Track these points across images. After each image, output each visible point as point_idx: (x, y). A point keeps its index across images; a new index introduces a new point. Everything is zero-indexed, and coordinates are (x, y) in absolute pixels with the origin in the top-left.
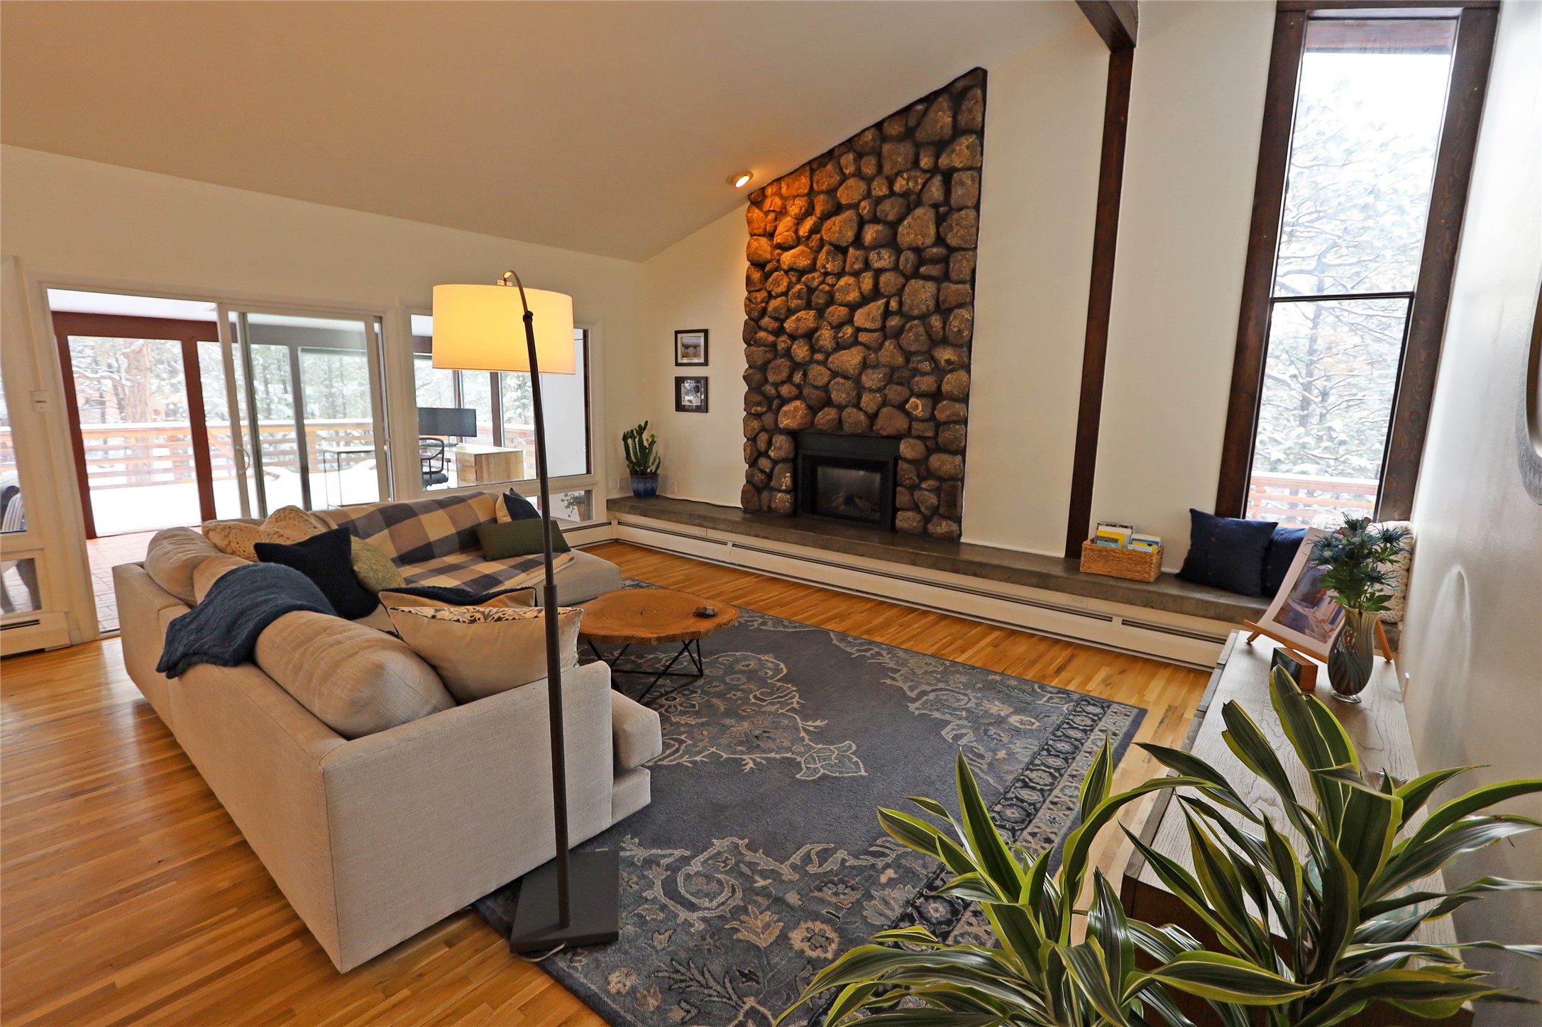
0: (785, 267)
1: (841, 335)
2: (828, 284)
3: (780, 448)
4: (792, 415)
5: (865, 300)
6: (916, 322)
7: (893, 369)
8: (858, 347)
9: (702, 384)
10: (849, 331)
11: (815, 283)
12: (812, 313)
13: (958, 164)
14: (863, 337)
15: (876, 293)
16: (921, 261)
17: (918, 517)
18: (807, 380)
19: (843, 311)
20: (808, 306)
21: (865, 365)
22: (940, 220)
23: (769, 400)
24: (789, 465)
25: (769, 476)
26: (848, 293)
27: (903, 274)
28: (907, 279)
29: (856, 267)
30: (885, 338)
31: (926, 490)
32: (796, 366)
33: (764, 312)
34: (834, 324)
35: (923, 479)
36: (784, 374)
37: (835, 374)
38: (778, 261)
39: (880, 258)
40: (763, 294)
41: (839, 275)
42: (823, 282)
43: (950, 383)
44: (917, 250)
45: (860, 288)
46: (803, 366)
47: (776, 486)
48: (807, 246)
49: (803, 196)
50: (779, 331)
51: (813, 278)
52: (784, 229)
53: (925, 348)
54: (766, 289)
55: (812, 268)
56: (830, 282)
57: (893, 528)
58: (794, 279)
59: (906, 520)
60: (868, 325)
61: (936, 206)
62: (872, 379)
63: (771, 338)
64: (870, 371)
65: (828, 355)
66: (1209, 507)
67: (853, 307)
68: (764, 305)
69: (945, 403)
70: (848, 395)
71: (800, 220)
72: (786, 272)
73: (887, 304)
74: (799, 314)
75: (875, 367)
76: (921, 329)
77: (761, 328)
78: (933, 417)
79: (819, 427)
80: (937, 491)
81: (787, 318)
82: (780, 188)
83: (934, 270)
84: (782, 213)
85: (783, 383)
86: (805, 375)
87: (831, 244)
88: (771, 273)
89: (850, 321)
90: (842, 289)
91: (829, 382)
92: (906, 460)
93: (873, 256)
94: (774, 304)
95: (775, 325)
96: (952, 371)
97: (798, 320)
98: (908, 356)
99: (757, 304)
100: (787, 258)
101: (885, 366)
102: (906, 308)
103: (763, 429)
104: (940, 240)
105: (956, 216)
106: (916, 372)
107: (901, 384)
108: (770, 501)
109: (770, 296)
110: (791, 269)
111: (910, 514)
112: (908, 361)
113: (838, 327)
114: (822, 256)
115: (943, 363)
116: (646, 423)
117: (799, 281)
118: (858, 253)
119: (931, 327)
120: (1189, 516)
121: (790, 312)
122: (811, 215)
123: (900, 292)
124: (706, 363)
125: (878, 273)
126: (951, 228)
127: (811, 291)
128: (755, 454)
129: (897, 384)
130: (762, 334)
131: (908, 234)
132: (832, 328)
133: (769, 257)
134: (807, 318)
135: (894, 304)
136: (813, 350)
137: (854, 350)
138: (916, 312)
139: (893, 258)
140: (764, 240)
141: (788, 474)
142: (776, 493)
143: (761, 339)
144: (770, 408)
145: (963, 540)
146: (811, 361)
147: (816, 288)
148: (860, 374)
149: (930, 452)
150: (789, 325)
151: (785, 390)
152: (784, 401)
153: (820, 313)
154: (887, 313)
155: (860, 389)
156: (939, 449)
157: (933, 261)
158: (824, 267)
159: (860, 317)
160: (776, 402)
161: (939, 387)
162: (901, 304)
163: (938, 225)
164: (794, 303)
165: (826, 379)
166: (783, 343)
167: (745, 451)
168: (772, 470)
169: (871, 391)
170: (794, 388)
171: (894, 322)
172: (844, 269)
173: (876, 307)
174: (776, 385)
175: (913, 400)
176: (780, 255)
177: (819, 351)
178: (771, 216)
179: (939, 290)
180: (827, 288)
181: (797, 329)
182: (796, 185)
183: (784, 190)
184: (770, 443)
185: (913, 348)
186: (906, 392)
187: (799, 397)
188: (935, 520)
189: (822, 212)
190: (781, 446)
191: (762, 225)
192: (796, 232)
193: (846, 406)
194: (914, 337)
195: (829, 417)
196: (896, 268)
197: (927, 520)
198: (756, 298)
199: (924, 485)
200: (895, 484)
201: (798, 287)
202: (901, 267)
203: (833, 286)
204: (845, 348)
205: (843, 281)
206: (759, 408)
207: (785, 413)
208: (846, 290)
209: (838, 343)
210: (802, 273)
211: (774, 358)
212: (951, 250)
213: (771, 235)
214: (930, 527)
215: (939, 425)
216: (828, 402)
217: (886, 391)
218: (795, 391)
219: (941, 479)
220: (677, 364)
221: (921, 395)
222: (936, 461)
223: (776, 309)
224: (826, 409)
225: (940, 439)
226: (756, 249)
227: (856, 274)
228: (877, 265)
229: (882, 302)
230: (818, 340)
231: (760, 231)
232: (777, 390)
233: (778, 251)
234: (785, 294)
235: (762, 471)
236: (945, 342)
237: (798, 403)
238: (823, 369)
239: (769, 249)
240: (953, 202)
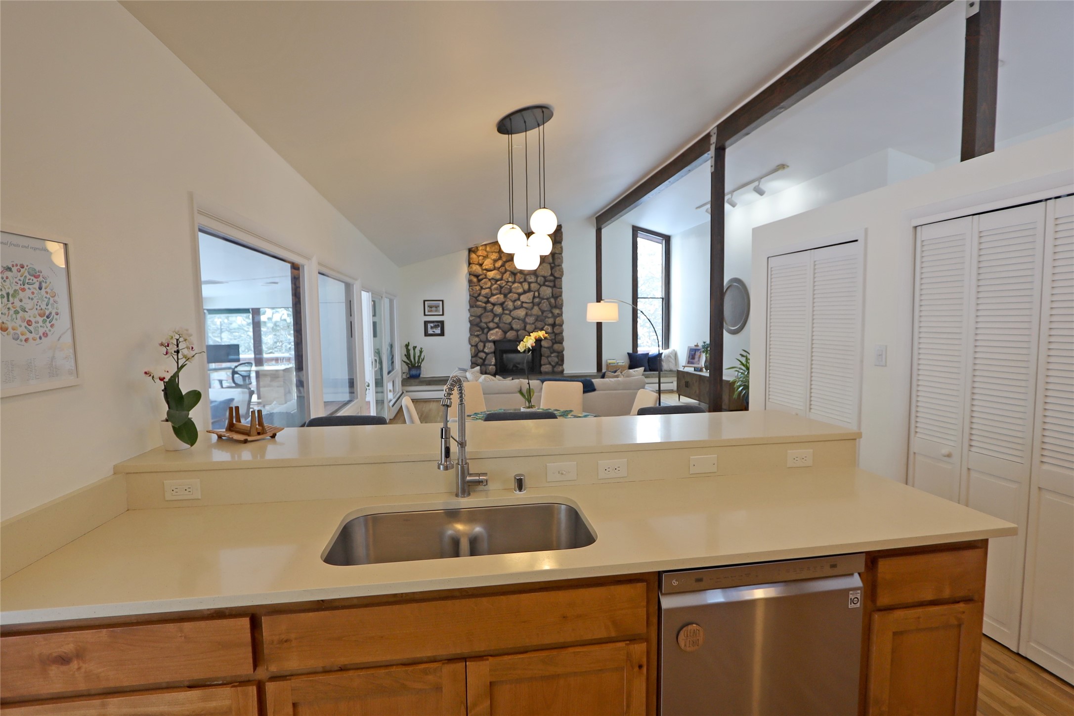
0: (490, 278)
1: (516, 304)
2: (509, 286)
3: (491, 348)
4: (495, 335)
5: (525, 292)
6: (545, 300)
7: (538, 316)
8: (523, 309)
9: (441, 324)
10: (519, 303)
11: (504, 285)
12: (502, 296)
13: (557, 252)
14: (524, 305)
15: (529, 290)
16: (546, 281)
17: (551, 366)
18: (502, 321)
19: (516, 296)
20: (500, 293)
21: (527, 315)
22: (552, 268)
23: (482, 329)
24: (493, 355)
25: (484, 360)
26: (518, 289)
27: (539, 284)
28: (541, 286)
29: (521, 280)
30: (534, 305)
31: (553, 357)
32: (495, 315)
33: (479, 295)
34: (513, 300)
35: (551, 353)
36: (490, 319)
37: (514, 318)
38: (486, 275)
39: (531, 278)
40: (478, 288)
41: (514, 282)
42: (506, 285)
43: (558, 321)
44: (544, 277)
45: (523, 288)
46: (500, 316)
47: (489, 363)
48: (498, 270)
49: (496, 252)
50: (488, 302)
51: (503, 283)
52: (488, 264)
53: (549, 309)
54: (479, 285)
55: (501, 279)
56: (510, 285)
57: (540, 373)
58: (493, 283)
59: (546, 368)
60: (527, 301)
61: (550, 264)
62: (530, 320)
63: (484, 305)
64: (529, 317)
65: (511, 311)
66: (631, 352)
67: (520, 295)
68: (479, 291)
69: (557, 327)
70: (520, 326)
71: (495, 261)
72: (490, 280)
73: (534, 294)
74: (498, 296)
75: (531, 315)
76: (548, 303)
77: (478, 301)
78: (553, 332)
79: (509, 338)
80: (557, 357)
81: (491, 297)
82: (486, 248)
83: (551, 284)
84: (486, 257)
85: (489, 322)
86: (500, 319)
87: (510, 271)
88: (482, 279)
89: (519, 299)
90: (515, 288)
91: (512, 321)
92: (545, 347)
93: (528, 277)
94: (484, 292)
95: (485, 300)
96: (559, 316)
97: (498, 298)
98: (543, 312)
99: (477, 291)
100: (491, 274)
101: (534, 315)
102: (541, 296)
103: (481, 341)
104: (552, 275)
105: (558, 268)
106: (546, 317)
107: (541, 321)
108: (486, 370)
109: (482, 288)
110: (492, 279)
111: (548, 366)
112: (542, 313)
113: (515, 301)
114: (506, 276)
115: (556, 314)
116: (409, 343)
117: (496, 283)
118: (522, 276)
119: (550, 302)
120: (627, 355)
121: (493, 295)
122: (500, 259)
123: (538, 291)
124: (443, 315)
125: (529, 283)
126: (556, 271)
127: (501, 287)
128: (478, 351)
129: (539, 321)
130: (480, 303)
131: (542, 271)
132: (512, 301)
133: (481, 273)
134: (500, 298)
135: (537, 294)
136: (503, 309)
137: (522, 310)
138: (545, 297)
139: (536, 279)
140: (478, 266)
141: (494, 358)
142: (488, 366)
143: (479, 305)
144: (483, 332)
145: (565, 372)
146: (503, 313)
147: (504, 287)
148: (525, 318)
149: (553, 344)
150: (493, 299)
151: (491, 325)
152: (490, 329)
153: (505, 296)
154: (534, 297)
155: (525, 323)
156: (556, 343)
157: (550, 281)
158: (508, 279)
159: (523, 298)
160: (486, 331)
161: (555, 322)
162: (539, 294)
163: (551, 270)
164: (494, 292)
165: (510, 320)
166: (489, 306)
167: (471, 350)
168: (486, 357)
169: (530, 324)
170: (494, 324)
171: (537, 300)
172: (515, 280)
173: (530, 295)
174: (486, 323)
175: (546, 327)
176: (486, 273)
177: (507, 310)
178: (481, 258)
179: (552, 290)
180: (509, 287)
181: (497, 301)
182: (494, 248)
183: (488, 249)
184: (484, 346)
185: (546, 309)
186: (543, 324)
187: (498, 327)
188: (557, 366)
189: (506, 260)
190: (490, 347)
191: (477, 260)
192: (494, 265)
193: (520, 330)
194: (545, 305)
195: (513, 334)
196: (536, 282)
197: (554, 367)
198: (476, 289)
199: (552, 355)
200: (541, 356)
201: (495, 286)
202: (539, 282)
203: (511, 286)
204: (517, 309)
205: (516, 285)
206: (478, 333)
207: (492, 334)
208: (517, 288)
209: (515, 307)
210: (497, 281)
211: (485, 312)
212: (556, 278)
213: (481, 265)
214: (555, 369)
215: (556, 334)
216: (512, 329)
217: (536, 324)
218: (496, 326)
219: (558, 352)
220: (425, 315)
221: (549, 325)
222: (556, 346)
223: (486, 294)
224: (510, 332)
225: (557, 340)
226: (475, 269)
227: (521, 283)
228: (530, 281)
229: (532, 293)
230: (507, 306)
231: (476, 263)
232: (487, 325)
233: (485, 271)
234: (490, 288)
235: (481, 358)
236: (556, 307)
237: (497, 330)
238: (509, 317)
239: (481, 270)
240: (556, 263)
